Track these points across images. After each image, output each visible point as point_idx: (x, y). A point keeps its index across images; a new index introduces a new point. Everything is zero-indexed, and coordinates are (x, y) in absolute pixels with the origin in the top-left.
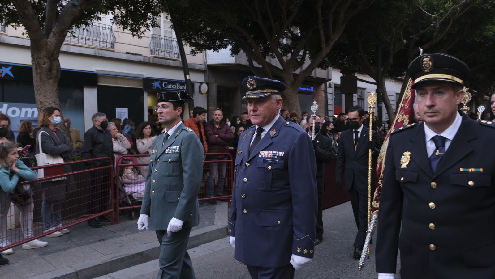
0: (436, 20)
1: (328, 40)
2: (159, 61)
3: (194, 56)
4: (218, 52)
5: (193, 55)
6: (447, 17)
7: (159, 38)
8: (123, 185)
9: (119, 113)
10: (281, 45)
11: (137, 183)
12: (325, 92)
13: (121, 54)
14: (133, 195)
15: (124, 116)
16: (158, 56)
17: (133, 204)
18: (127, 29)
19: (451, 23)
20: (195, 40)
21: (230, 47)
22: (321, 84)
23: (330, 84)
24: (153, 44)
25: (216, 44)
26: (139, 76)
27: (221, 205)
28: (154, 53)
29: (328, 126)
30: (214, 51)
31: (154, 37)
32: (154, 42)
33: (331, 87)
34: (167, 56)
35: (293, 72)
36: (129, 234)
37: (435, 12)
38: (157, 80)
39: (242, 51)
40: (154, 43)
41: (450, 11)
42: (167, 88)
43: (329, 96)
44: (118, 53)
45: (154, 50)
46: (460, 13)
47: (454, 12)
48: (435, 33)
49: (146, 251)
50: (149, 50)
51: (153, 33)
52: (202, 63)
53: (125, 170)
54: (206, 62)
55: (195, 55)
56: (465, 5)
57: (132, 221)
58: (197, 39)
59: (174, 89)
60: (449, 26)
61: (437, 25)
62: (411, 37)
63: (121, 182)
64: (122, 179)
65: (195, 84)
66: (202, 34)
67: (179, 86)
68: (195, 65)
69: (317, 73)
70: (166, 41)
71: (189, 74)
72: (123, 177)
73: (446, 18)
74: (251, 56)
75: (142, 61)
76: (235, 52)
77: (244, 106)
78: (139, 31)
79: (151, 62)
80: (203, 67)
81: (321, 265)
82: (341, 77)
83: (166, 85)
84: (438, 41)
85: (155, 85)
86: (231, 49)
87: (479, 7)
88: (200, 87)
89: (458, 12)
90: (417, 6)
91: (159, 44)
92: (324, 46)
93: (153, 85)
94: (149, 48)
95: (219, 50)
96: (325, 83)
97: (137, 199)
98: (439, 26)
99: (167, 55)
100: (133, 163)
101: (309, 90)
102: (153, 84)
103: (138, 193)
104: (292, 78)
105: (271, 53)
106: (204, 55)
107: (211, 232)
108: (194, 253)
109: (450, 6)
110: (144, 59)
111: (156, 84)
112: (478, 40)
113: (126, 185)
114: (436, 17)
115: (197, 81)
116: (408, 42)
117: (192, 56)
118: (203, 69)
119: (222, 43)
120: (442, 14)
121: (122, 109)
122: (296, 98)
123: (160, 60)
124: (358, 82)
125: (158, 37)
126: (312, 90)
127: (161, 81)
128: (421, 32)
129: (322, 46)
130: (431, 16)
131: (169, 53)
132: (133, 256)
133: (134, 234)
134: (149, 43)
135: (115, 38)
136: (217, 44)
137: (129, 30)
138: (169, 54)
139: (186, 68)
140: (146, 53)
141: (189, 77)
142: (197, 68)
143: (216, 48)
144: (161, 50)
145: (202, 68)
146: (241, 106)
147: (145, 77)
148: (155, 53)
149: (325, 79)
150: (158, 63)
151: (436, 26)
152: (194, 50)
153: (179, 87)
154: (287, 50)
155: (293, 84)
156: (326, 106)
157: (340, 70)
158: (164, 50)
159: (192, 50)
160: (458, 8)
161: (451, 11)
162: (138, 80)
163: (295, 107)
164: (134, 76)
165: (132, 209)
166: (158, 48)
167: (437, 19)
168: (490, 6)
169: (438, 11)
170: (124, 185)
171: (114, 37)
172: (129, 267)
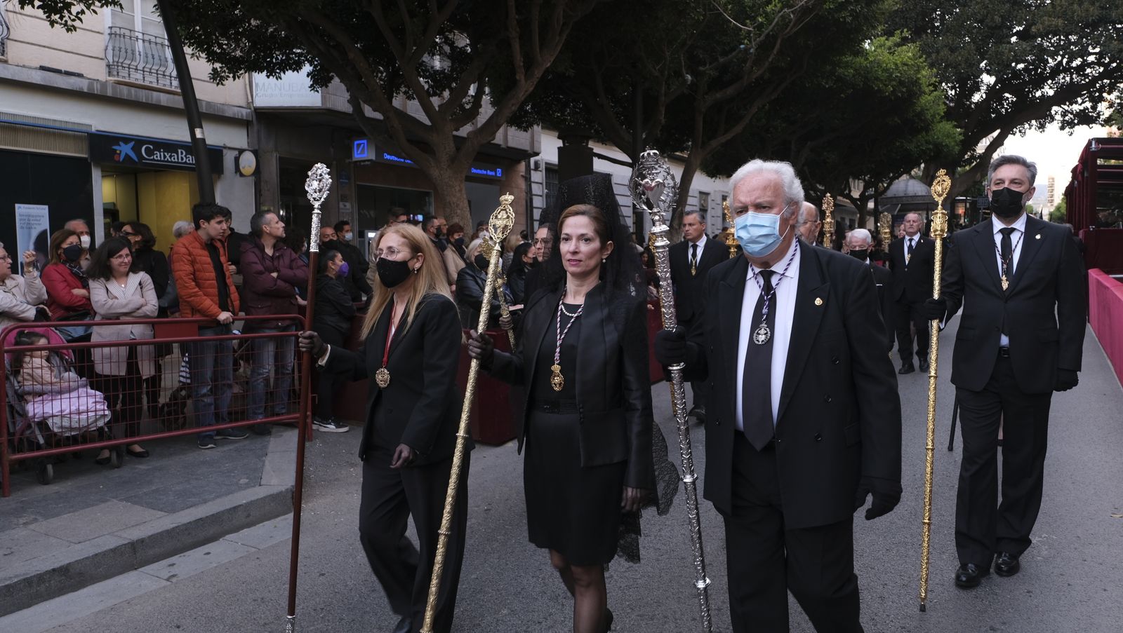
0: (749, 36)
1: (529, 64)
2: (130, 92)
3: (220, 86)
4: (281, 79)
5: (218, 84)
6: (771, 33)
7: (131, 37)
8: (22, 397)
9: (27, 218)
10: (428, 71)
11: (61, 392)
12: (528, 179)
13: (24, 69)
14: (50, 422)
15: (39, 224)
16: (127, 80)
17: (49, 444)
18: (33, 7)
19: (778, 46)
20: (220, 46)
21: (307, 68)
22: (519, 162)
23: (536, 163)
24: (113, 50)
25: (274, 60)
26: (76, 128)
27: (282, 436)
28: (118, 73)
29: (526, 255)
30: (268, 77)
31: (116, 34)
32: (117, 45)
33: (540, 169)
34: (151, 82)
35: (455, 133)
36: (36, 520)
37: (748, 21)
38: (126, 139)
39: (336, 80)
40: (117, 49)
41: (776, 20)
42: (154, 160)
43: (536, 189)
44: (17, 66)
45: (118, 66)
46: (794, 25)
47: (785, 21)
48: (749, 64)
49: (76, 561)
50: (104, 63)
51: (112, 23)
52: (243, 103)
53: (27, 359)
54: (253, 102)
55: (222, 84)
56: (805, 11)
57: (46, 487)
58: (225, 44)
59: (172, 162)
60: (775, 51)
61: (752, 47)
62: (701, 68)
63: (16, 392)
64: (19, 382)
65: (225, 151)
66: (237, 33)
67: (183, 156)
68: (226, 108)
69: (509, 138)
70: (147, 44)
71: (201, 127)
72: (20, 379)
73: (768, 34)
74: (358, 92)
75: (85, 90)
76: (319, 80)
77: (345, 206)
78: (65, 11)
79: (109, 93)
80: (244, 114)
81: (507, 564)
82: (559, 148)
83: (149, 152)
84: (754, 80)
85: (121, 151)
86: (312, 73)
87: (830, 18)
88: (237, 160)
89: (792, 23)
90: (714, 6)
91: (129, 52)
92: (520, 76)
93: (116, 150)
94: (102, 59)
95: (282, 74)
96: (527, 160)
97: (61, 430)
98: (756, 49)
99: (150, 80)
100: (49, 343)
101: (493, 173)
102: (114, 147)
103: (62, 416)
104: (451, 147)
105: (405, 87)
106: (246, 85)
107: (251, 503)
108: (208, 556)
109: (777, 9)
110: (90, 85)
111: (125, 150)
112: (827, 83)
113: (29, 398)
114: (749, 32)
115: (229, 145)
116: (695, 80)
117: (216, 85)
118: (245, 118)
119: (288, 58)
120: (760, 26)
121: (34, 208)
122: (460, 191)
123: (133, 90)
124: (595, 160)
125: (127, 33)
126: (498, 175)
127: (138, 142)
128: (721, 60)
129: (518, 78)
130: (741, 29)
131: (157, 74)
132: (41, 578)
133: (48, 520)
134: (103, 47)
135: (8, 29)
136: (277, 59)
137: (38, 8)
138: (157, 78)
139: (193, 112)
140: (96, 72)
141: (203, 133)
142: (229, 114)
143: (273, 70)
144: (137, 66)
145: (242, 115)
146: (339, 207)
147: (94, 130)
148: (120, 74)
149: (526, 151)
150: (130, 99)
151: (750, 49)
152: (219, 70)
153: (185, 158)
154: (440, 80)
155: (453, 160)
156: (529, 212)
157: (557, 134)
158: (144, 68)
159: (214, 70)
160: (792, 16)
161: (777, 22)
162: (75, 137)
163: (459, 211)
164: (63, 126)
165: (48, 457)
166: (128, 62)
167: (752, 35)
168: (850, 16)
169: (753, 19)
170: (25, 397)
171: (4, 26)
172: (29, 606)
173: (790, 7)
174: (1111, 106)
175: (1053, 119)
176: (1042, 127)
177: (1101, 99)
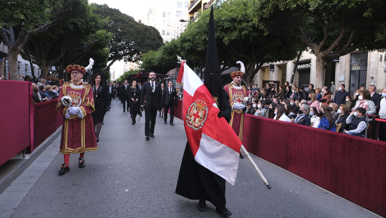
173: (94, 41)
174: (135, 58)
175: (122, 59)
176: (120, 60)
177: (133, 56)
